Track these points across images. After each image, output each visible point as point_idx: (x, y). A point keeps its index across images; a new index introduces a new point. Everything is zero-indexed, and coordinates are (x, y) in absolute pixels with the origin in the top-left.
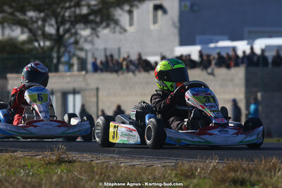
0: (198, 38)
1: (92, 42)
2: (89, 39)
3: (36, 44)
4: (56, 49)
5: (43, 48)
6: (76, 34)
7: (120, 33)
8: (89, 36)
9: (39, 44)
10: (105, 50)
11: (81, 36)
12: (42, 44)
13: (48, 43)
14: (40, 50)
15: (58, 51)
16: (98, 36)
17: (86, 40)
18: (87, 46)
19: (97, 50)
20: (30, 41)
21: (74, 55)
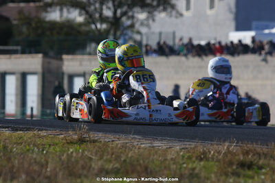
0: (254, 24)
1: (148, 26)
2: (146, 22)
3: (93, 27)
4: (112, 32)
5: (99, 31)
6: (133, 17)
7: (176, 17)
8: (145, 19)
9: (96, 27)
10: (160, 34)
11: (138, 20)
12: (99, 26)
13: (104, 26)
14: (97, 33)
15: (115, 35)
16: (154, 20)
17: (142, 24)
18: (144, 30)
19: (153, 33)
20: (87, 23)
21: (131, 38)
